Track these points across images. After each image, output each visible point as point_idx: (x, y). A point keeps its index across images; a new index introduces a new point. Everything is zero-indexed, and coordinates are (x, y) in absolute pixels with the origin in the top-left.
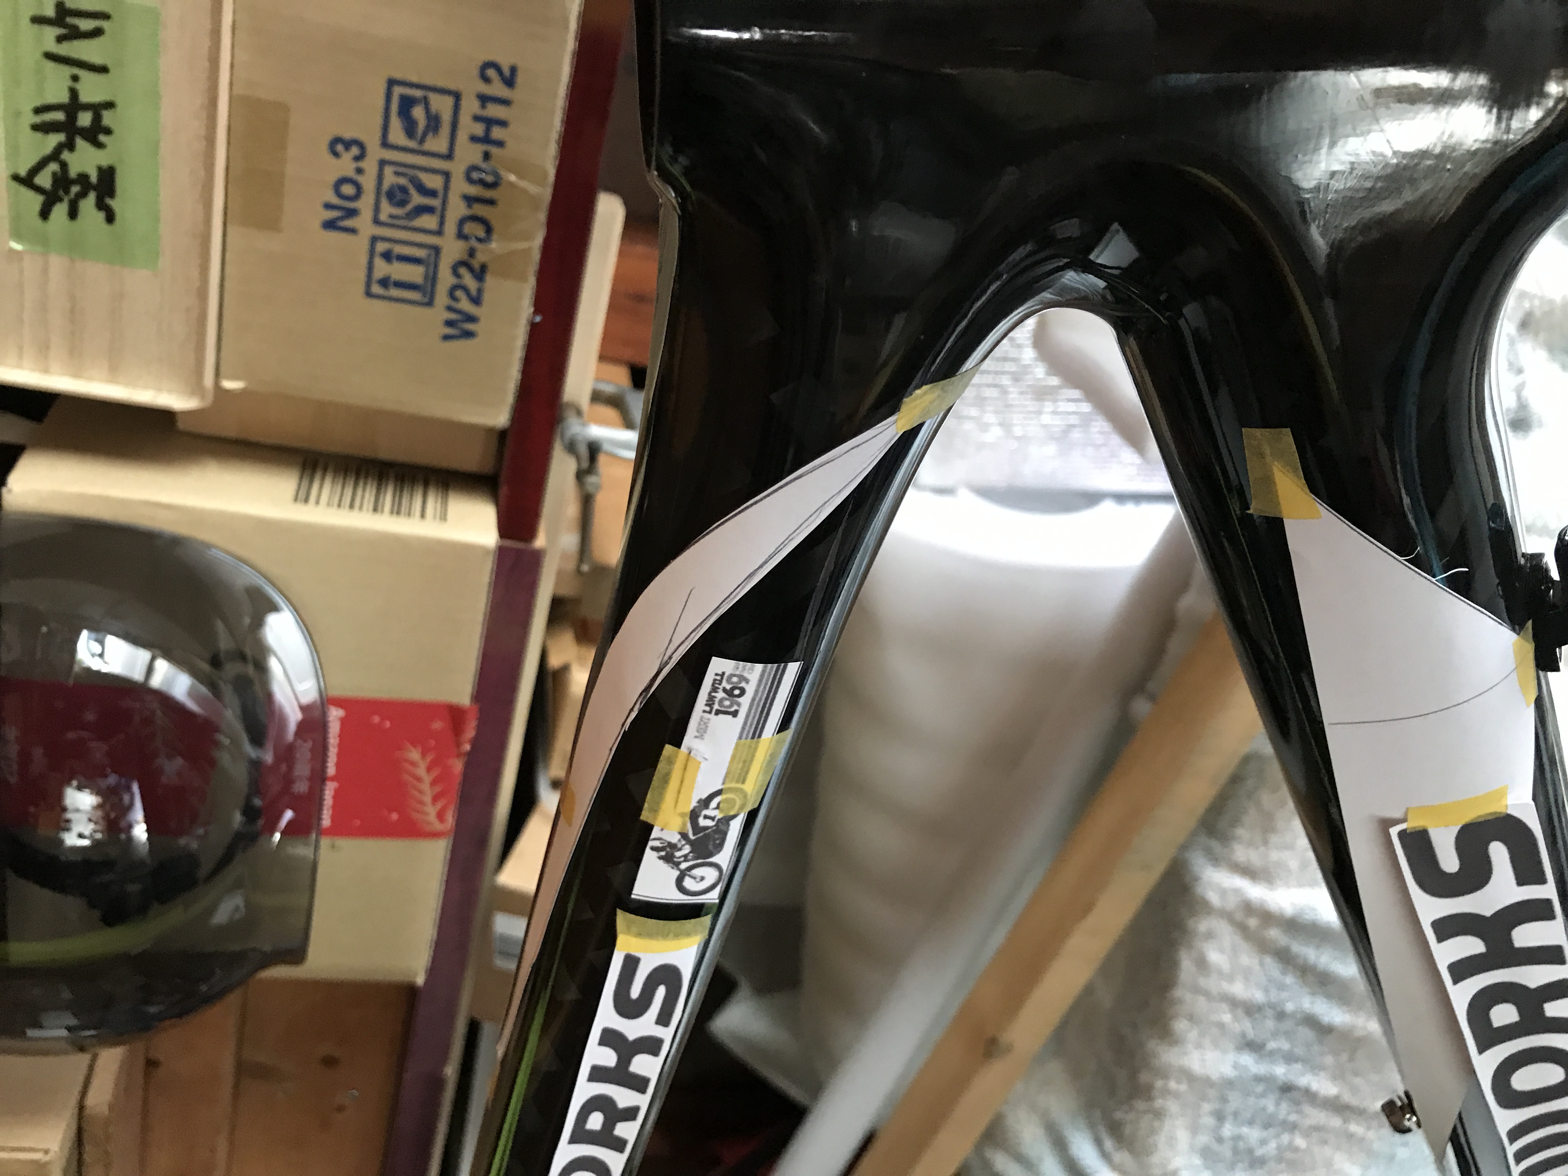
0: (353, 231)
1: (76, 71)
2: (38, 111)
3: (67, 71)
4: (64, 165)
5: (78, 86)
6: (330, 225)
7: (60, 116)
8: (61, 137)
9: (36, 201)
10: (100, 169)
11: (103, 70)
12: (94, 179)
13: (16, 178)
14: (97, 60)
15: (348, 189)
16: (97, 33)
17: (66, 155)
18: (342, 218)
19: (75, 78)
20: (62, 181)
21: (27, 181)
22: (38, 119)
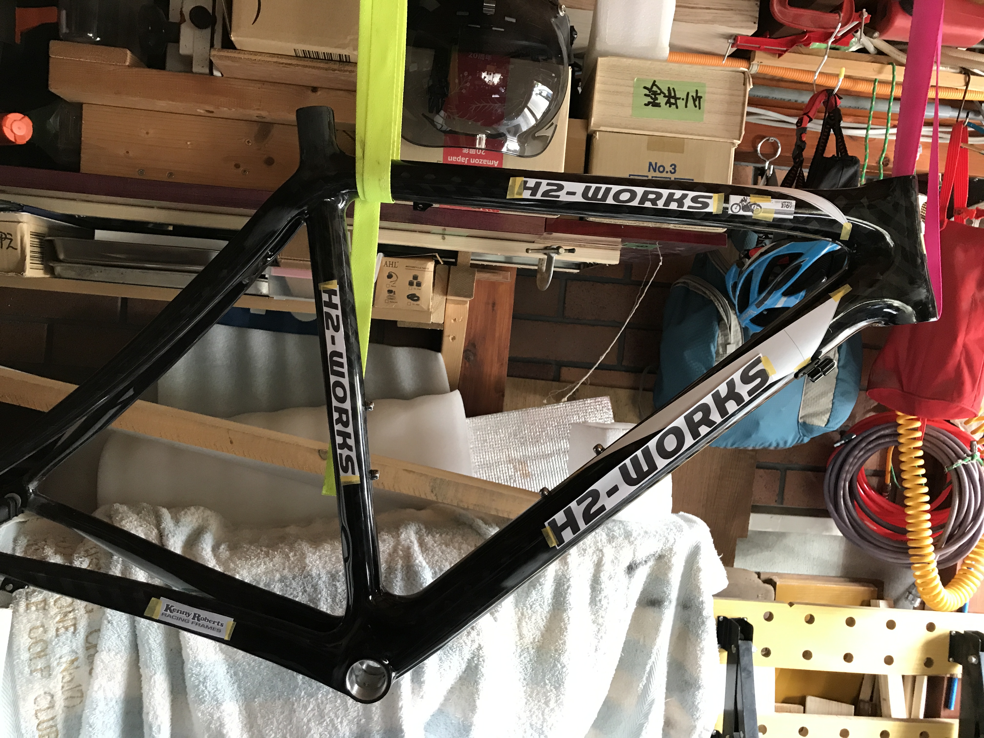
0: (649, 171)
1: (685, 100)
2: (673, 89)
3: (685, 97)
4: (659, 94)
5: (681, 100)
6: (650, 164)
7: (673, 95)
8: (667, 94)
9: (649, 86)
10: (660, 103)
11: (686, 106)
12: (656, 101)
13: (655, 81)
14: (688, 105)
15: (661, 169)
16: (696, 106)
17: (662, 95)
18: (653, 167)
19: (683, 99)
20: (655, 93)
21: (654, 84)
22: (671, 89)
